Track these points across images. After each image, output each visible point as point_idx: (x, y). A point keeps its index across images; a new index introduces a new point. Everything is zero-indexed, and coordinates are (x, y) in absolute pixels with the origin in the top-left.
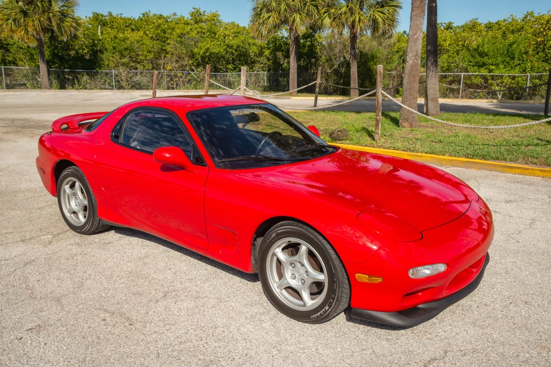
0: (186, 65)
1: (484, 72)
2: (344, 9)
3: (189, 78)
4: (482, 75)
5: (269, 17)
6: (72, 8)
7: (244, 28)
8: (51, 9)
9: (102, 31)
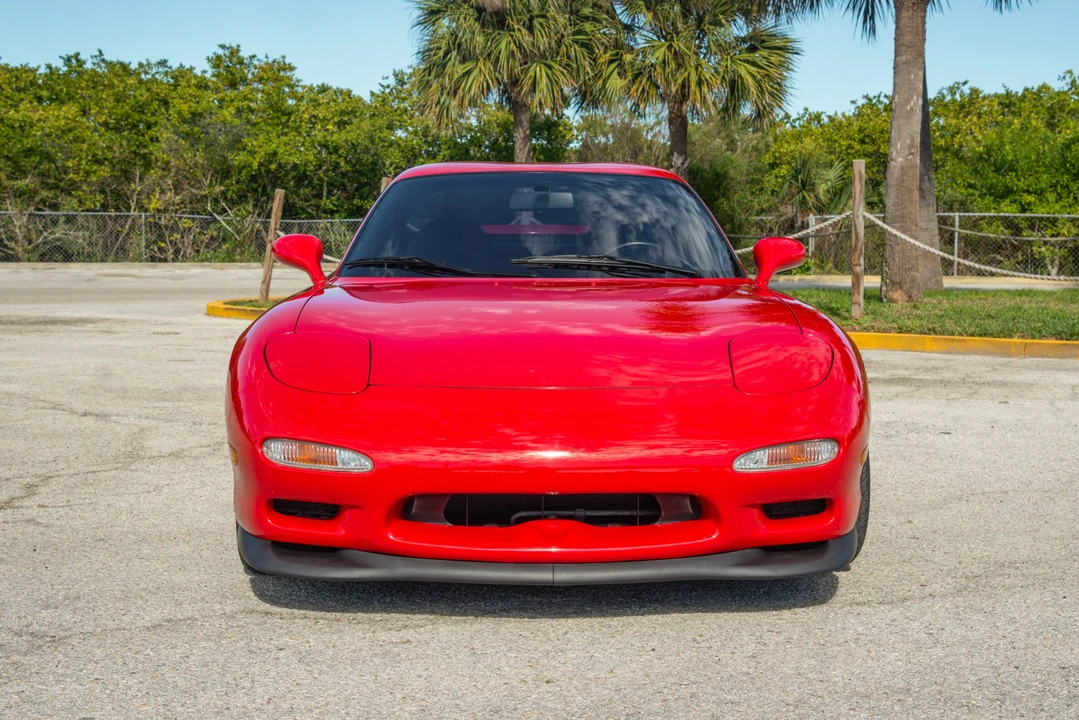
0: (206, 196)
1: (1008, 210)
2: (658, 55)
3: (212, 231)
4: (1006, 218)
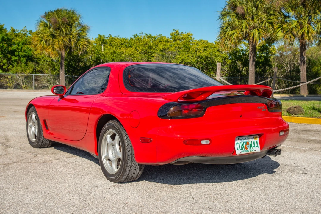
2: (294, 25)
5: (234, 34)
6: (85, 32)
7: (212, 44)
8: (72, 32)
9: (105, 48)
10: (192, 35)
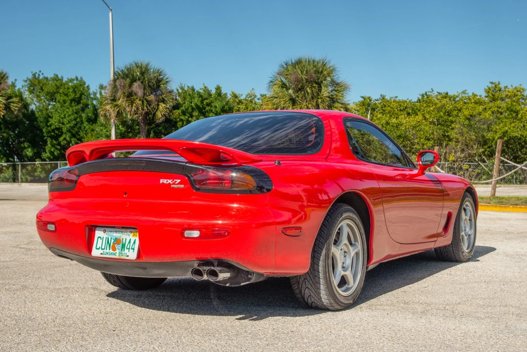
3: (478, 170)
6: (342, 93)
8: (321, 95)
9: (372, 117)
10: (524, 90)
